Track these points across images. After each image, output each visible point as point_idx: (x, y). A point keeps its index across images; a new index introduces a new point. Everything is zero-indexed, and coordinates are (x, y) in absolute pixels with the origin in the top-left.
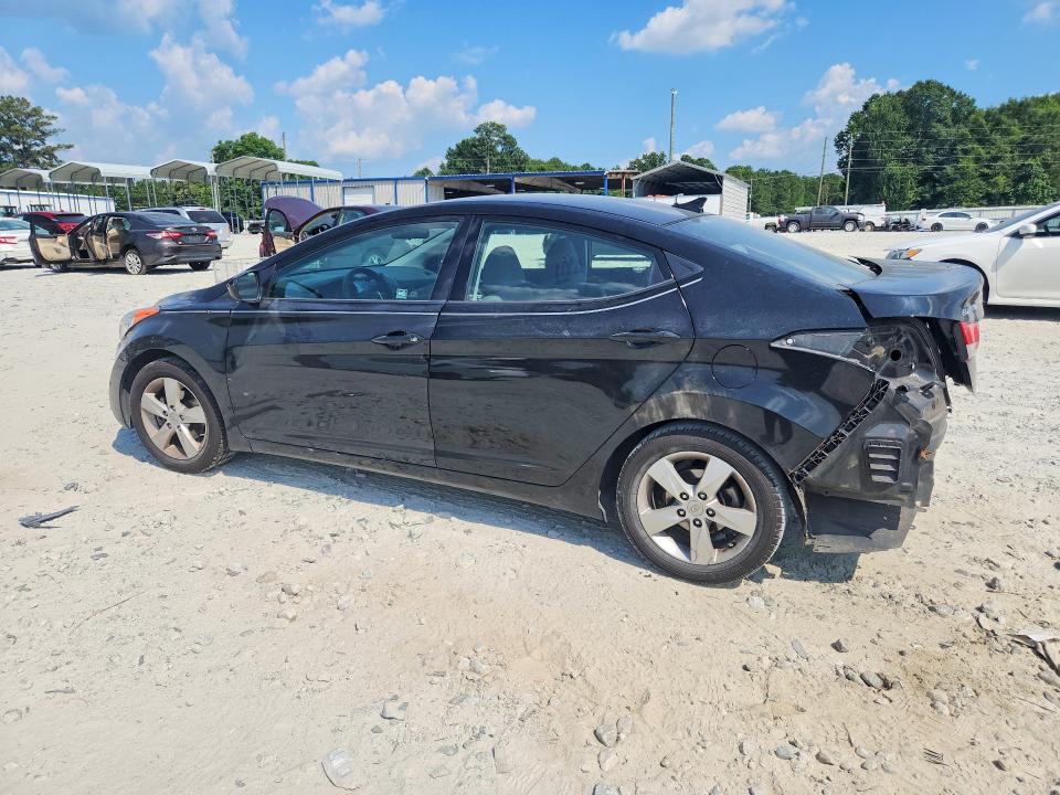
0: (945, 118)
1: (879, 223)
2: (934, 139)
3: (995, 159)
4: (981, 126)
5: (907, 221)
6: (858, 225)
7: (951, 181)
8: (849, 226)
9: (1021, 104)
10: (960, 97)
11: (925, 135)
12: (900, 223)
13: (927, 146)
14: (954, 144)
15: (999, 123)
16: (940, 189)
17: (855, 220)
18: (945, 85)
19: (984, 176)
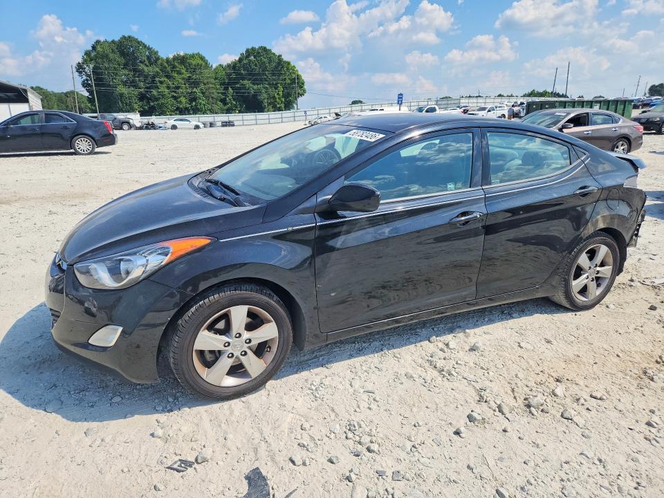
0: (145, 61)
1: (138, 125)
2: (141, 73)
3: (178, 88)
4: (166, 68)
5: (153, 124)
6: (131, 127)
7: (157, 99)
8: (125, 127)
9: (183, 57)
10: (149, 49)
11: (135, 70)
12: (148, 124)
13: (138, 77)
14: (154, 77)
15: (174, 67)
16: (152, 104)
17: (128, 123)
18: (139, 40)
19: (175, 98)
